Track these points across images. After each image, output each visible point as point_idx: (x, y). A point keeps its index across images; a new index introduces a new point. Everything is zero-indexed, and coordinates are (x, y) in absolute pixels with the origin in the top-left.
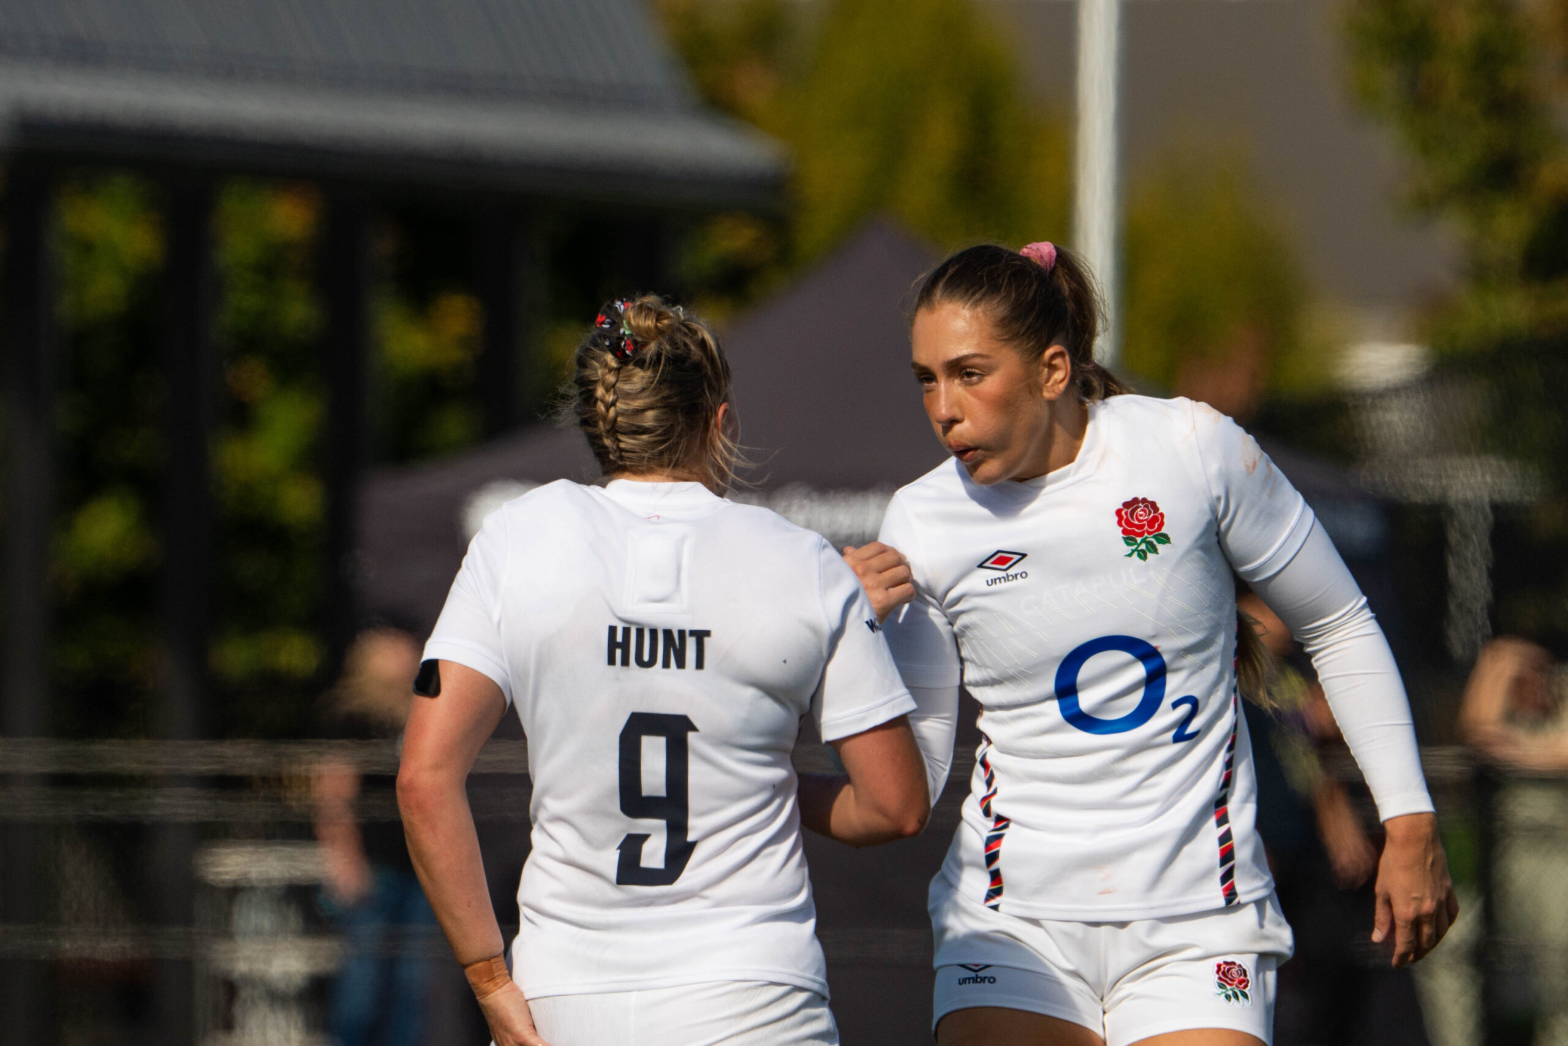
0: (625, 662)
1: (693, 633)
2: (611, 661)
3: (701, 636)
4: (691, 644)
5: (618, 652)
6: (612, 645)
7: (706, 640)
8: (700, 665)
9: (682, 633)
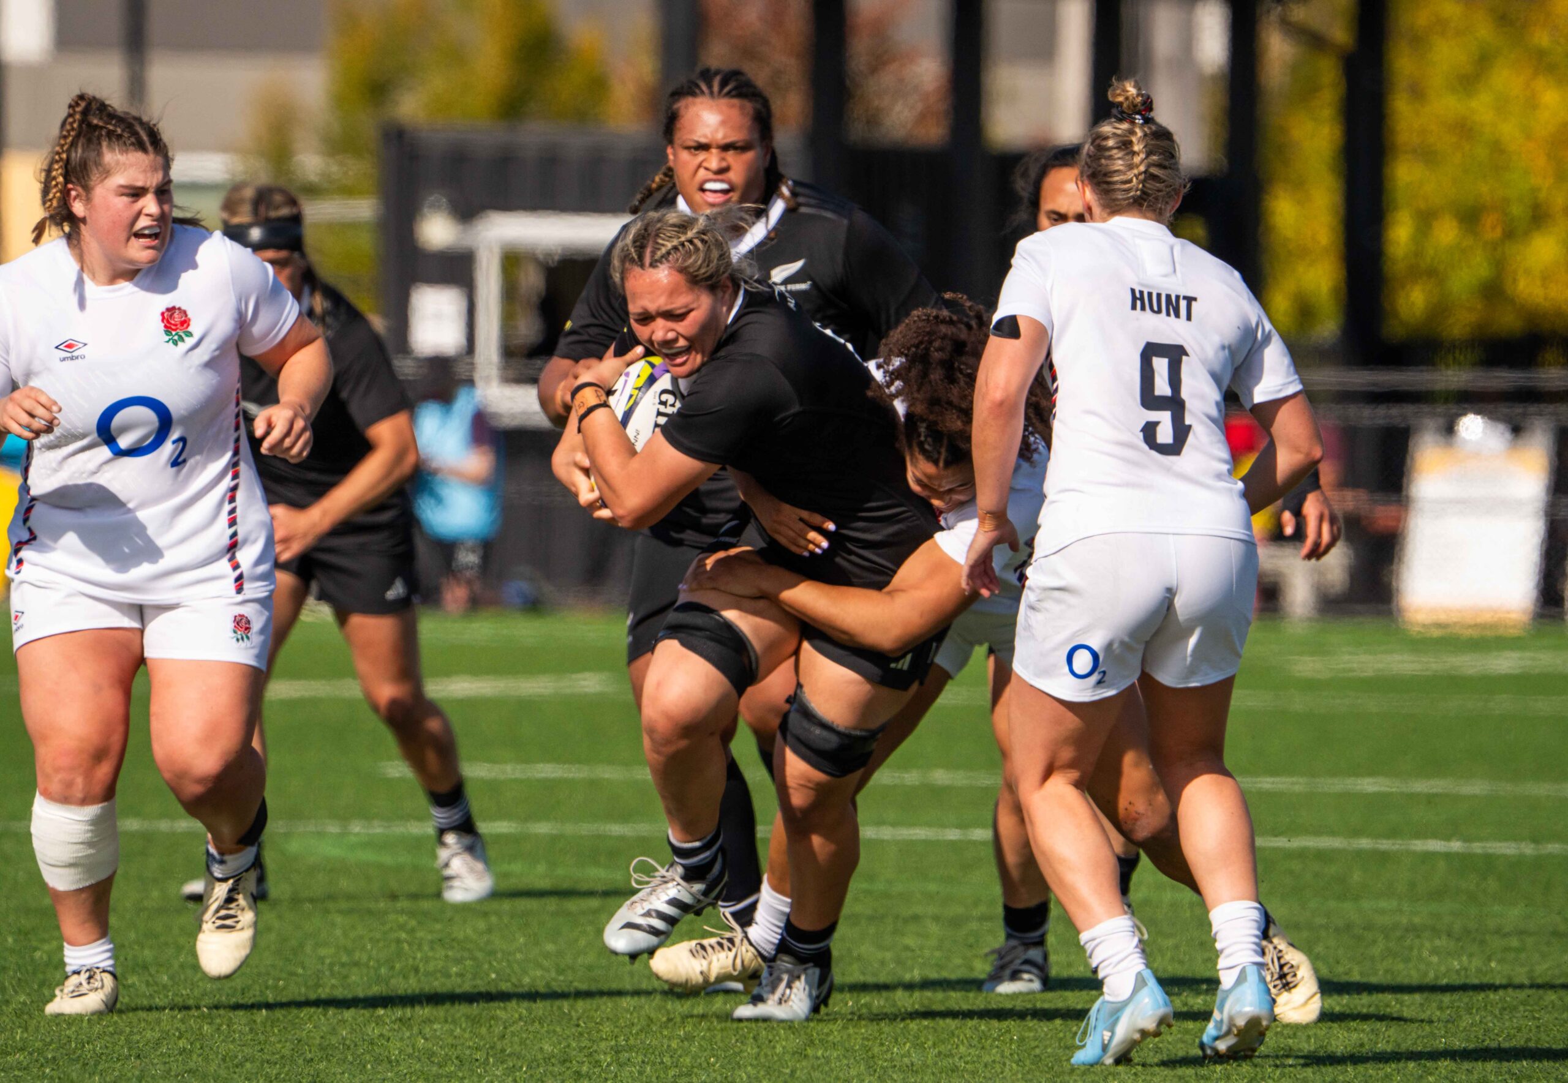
3: (1190, 300)
4: (1183, 304)
5: (1139, 303)
6: (1134, 299)
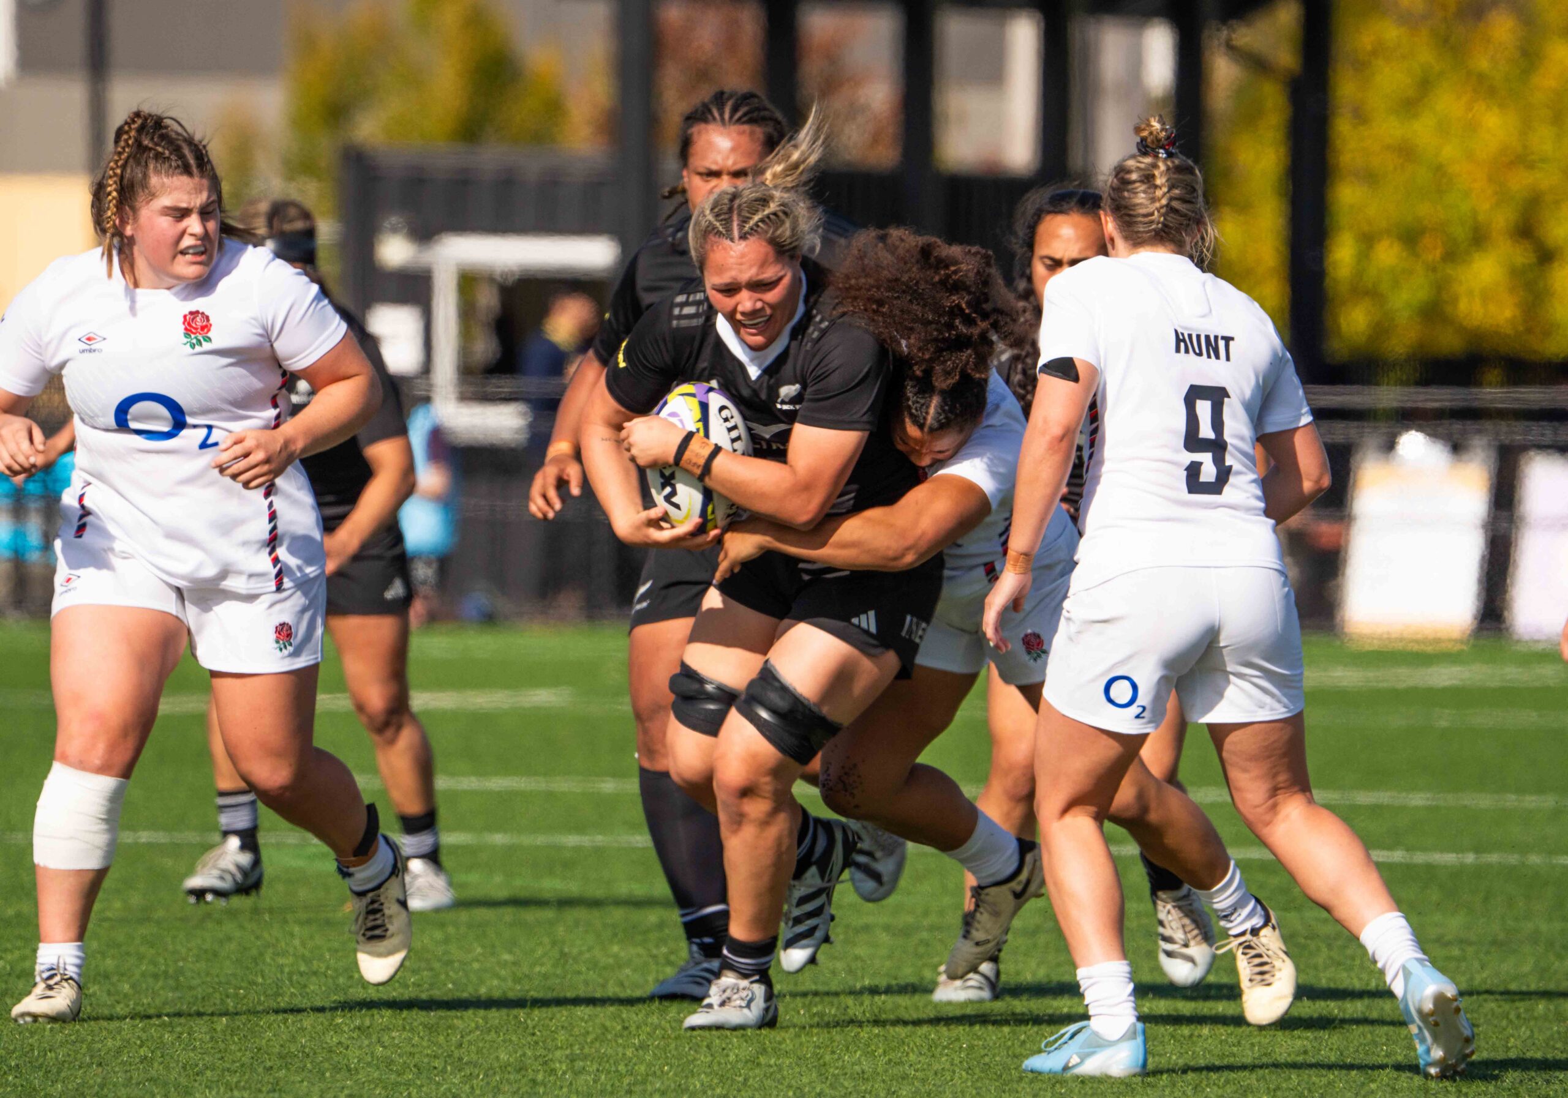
0: (1187, 351)
1: (1223, 338)
2: (1178, 350)
3: (1228, 340)
4: (1222, 344)
5: (1182, 345)
6: (1177, 341)
7: (1231, 343)
8: (1228, 359)
9: (1216, 337)
